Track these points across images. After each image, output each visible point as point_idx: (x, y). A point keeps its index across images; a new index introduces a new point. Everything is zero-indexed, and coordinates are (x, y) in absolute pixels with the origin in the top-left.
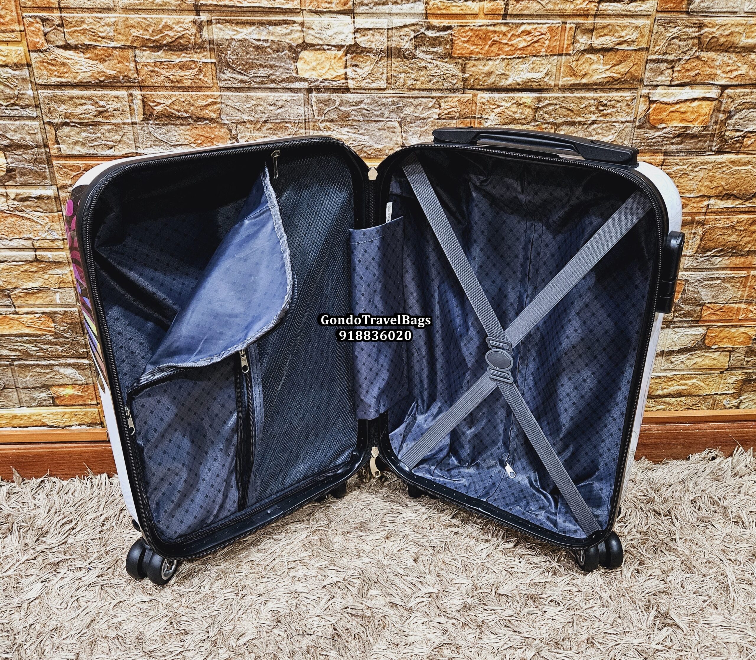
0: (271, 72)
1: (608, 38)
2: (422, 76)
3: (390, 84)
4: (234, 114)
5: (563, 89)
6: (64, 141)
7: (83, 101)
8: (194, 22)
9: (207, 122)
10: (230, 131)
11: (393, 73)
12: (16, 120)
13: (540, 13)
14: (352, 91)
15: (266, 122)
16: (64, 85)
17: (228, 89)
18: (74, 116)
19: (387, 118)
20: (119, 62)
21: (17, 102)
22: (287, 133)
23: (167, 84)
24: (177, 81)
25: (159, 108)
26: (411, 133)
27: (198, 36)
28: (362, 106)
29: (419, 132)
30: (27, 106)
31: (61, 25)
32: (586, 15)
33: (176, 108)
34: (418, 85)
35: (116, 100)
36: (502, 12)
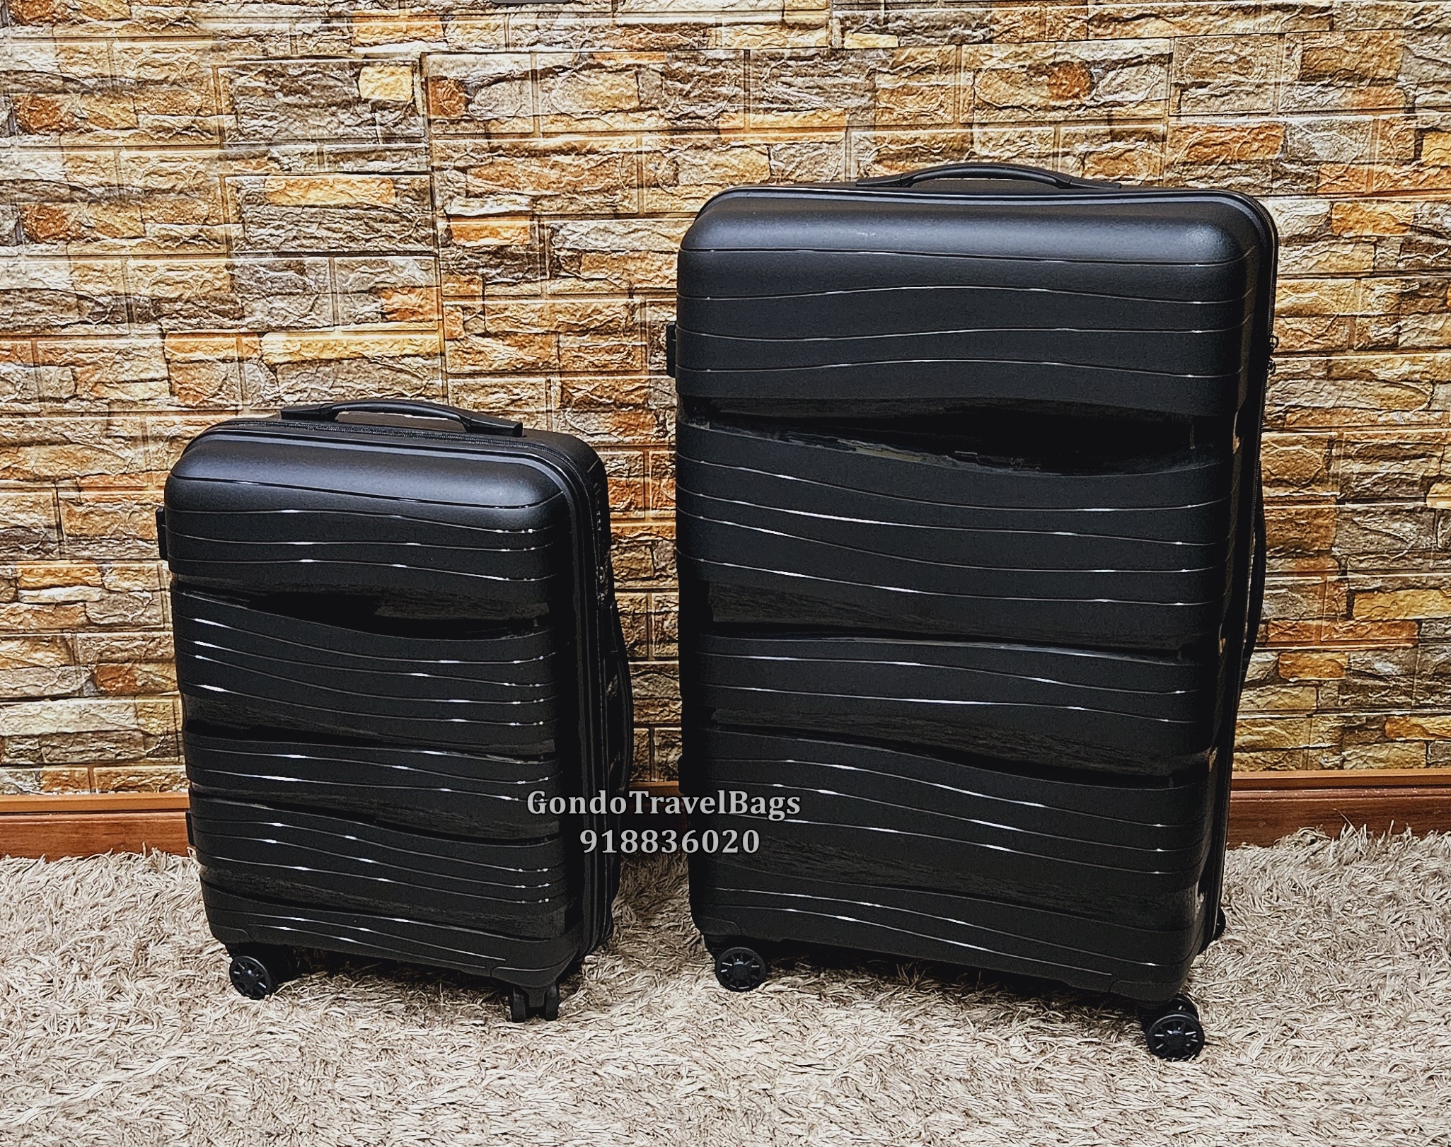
4: (665, 399)
7: (496, 390)
8: (627, 306)
9: (631, 408)
10: (659, 416)
16: (477, 374)
18: (484, 405)
20: (541, 348)
21: (425, 393)
23: (590, 369)
24: (602, 366)
25: (579, 395)
27: (629, 319)
30: (435, 396)
31: (483, 313)
33: (598, 394)
35: (532, 387)
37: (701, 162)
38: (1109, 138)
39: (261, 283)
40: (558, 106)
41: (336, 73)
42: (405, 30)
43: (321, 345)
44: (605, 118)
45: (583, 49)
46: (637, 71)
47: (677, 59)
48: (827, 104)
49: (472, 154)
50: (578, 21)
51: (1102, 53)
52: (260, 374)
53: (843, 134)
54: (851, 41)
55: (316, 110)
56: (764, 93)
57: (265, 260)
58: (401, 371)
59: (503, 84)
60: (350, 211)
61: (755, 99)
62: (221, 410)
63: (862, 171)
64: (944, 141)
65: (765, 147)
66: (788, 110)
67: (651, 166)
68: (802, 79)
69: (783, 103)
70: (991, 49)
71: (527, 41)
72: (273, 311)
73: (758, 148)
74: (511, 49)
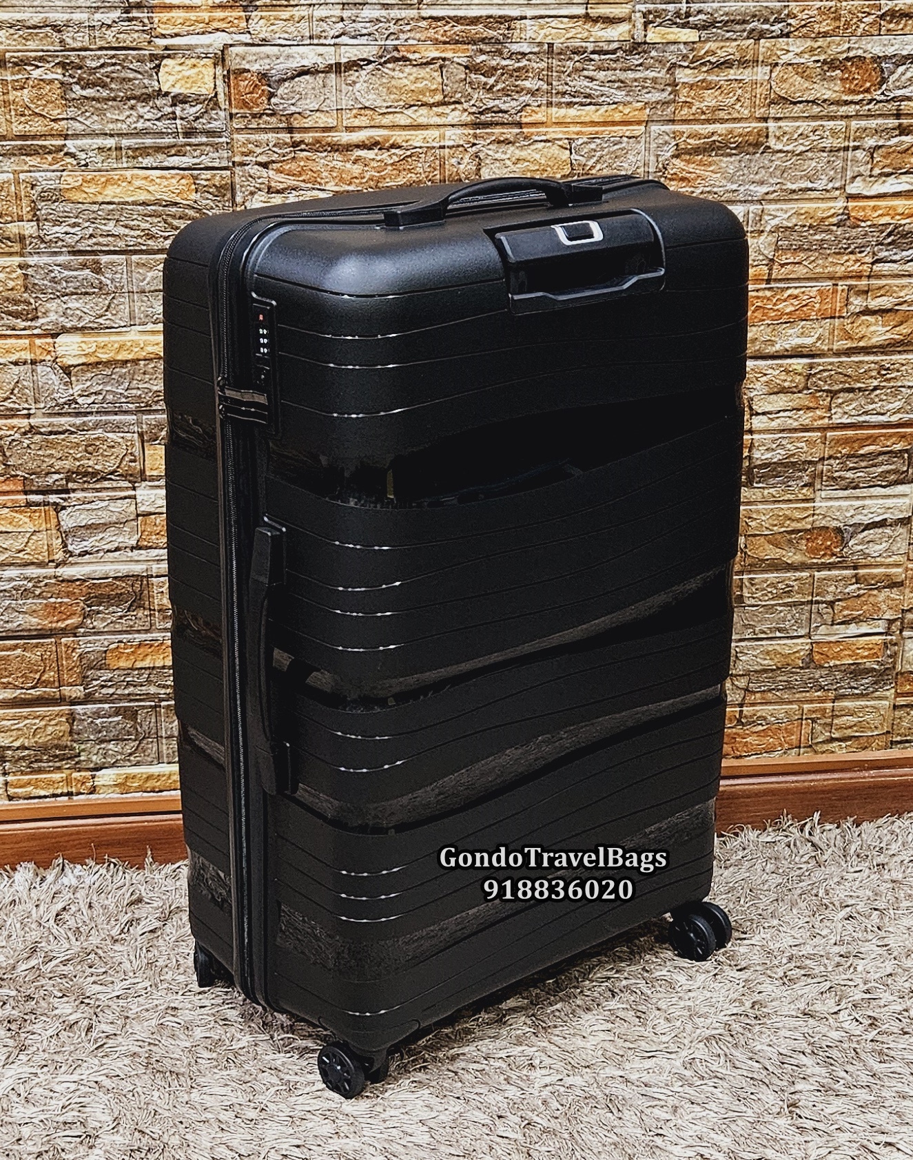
1: (884, 298)
5: (838, 354)
13: (807, 276)
32: (859, 277)
36: (766, 278)
37: (503, 157)
38: (897, 132)
39: (56, 283)
40: (362, 100)
41: (135, 65)
42: (207, 21)
43: (116, 345)
44: (410, 112)
45: (388, 42)
46: (442, 64)
47: (482, 52)
48: (628, 99)
49: (274, 149)
50: (384, 13)
51: (893, 48)
52: (53, 377)
53: (642, 128)
54: (653, 35)
55: (115, 103)
56: (567, 87)
57: (60, 259)
59: (307, 77)
60: (149, 208)
61: (557, 93)
62: (12, 414)
63: (660, 166)
64: (740, 135)
65: (566, 141)
66: (590, 104)
67: (453, 161)
68: (604, 73)
69: (585, 97)
70: (788, 44)
71: (332, 33)
72: (68, 311)
73: (560, 143)
74: (316, 41)
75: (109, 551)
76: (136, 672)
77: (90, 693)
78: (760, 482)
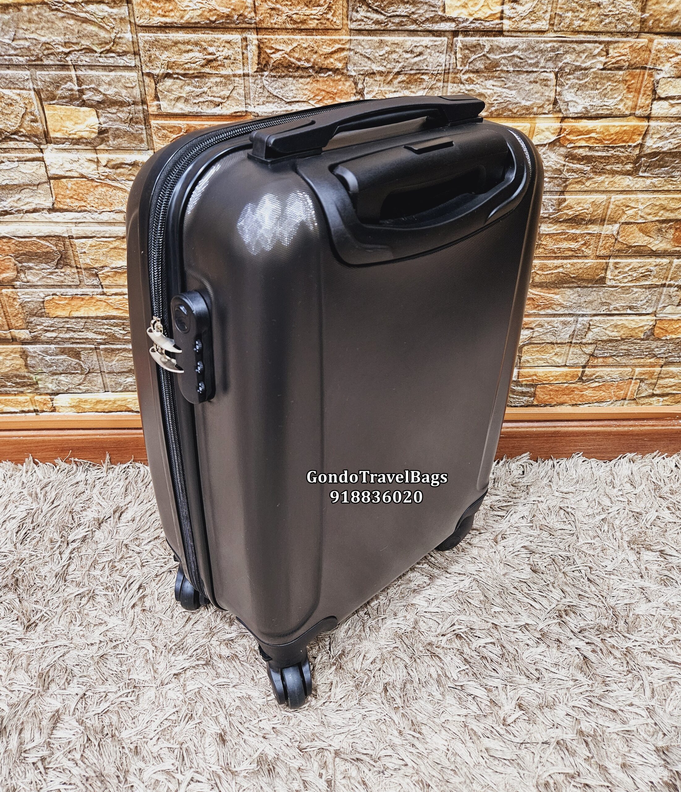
0: (413, 10)
2: (593, 15)
3: (553, 25)
4: (363, 64)
6: (165, 97)
7: (189, 47)
9: (330, 73)
10: (356, 84)
11: (559, 11)
12: (111, 71)
14: (505, 33)
15: (398, 73)
16: (168, 27)
17: (359, 31)
18: (179, 66)
19: (542, 67)
21: (113, 48)
22: (422, 86)
23: (289, 26)
24: (301, 22)
25: (277, 56)
26: (567, 87)
28: (515, 52)
29: (577, 86)
30: (125, 53)
33: (297, 55)
34: (587, 26)
35: (227, 45)
58: (85, 21)
75: (27, 212)
76: (74, 320)
77: (35, 336)
78: (645, 171)
